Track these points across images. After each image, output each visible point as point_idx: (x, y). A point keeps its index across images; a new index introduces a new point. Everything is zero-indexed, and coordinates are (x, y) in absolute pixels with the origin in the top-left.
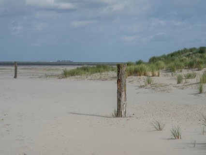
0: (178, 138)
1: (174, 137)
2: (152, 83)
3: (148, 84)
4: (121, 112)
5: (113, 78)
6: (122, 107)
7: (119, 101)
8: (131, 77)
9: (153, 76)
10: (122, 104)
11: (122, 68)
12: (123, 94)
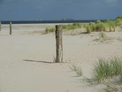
0: (81, 76)
1: (78, 75)
2: (105, 37)
3: (102, 37)
4: (59, 59)
5: (81, 33)
6: (59, 55)
7: (57, 51)
8: (93, 32)
9: (110, 31)
10: (59, 53)
11: (59, 28)
12: (60, 46)
